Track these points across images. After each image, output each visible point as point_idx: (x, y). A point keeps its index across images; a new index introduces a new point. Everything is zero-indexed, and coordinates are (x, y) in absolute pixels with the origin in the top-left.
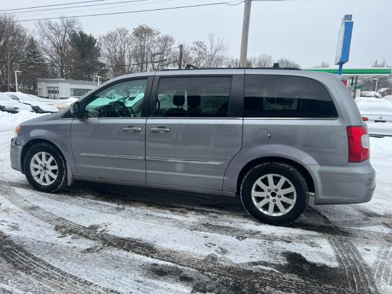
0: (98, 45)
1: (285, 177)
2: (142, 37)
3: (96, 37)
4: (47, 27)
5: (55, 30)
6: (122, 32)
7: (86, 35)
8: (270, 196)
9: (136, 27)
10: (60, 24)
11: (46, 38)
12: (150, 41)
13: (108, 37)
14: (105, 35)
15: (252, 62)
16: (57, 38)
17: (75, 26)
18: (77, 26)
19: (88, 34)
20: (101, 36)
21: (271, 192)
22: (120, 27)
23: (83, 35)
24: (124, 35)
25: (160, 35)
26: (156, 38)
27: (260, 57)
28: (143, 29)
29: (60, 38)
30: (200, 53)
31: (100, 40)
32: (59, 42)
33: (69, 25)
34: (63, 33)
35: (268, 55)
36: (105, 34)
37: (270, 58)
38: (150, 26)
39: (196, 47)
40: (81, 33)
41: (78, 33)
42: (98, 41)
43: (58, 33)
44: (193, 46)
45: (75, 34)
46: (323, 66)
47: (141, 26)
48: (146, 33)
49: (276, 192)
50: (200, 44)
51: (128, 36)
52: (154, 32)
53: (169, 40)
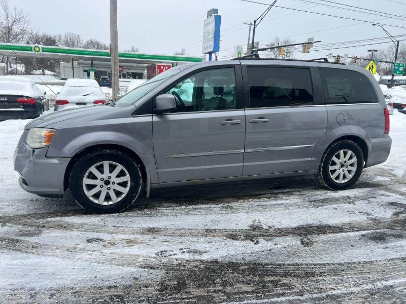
8: (340, 168)
37: (78, 37)
46: (133, 50)
49: (344, 164)
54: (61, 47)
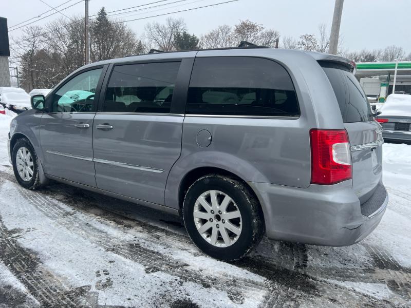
0: (200, 46)
1: (229, 196)
2: (244, 34)
3: (198, 37)
4: (155, 30)
5: (162, 32)
6: (225, 30)
7: (189, 36)
8: (214, 219)
9: (239, 23)
10: (167, 26)
11: (154, 41)
12: (252, 37)
13: (210, 36)
14: (207, 35)
15: (376, 55)
16: (164, 40)
17: (180, 27)
18: (181, 27)
19: (191, 35)
20: (203, 36)
21: (215, 214)
22: (222, 25)
23: (186, 36)
24: (227, 33)
25: (264, 31)
26: (259, 34)
27: (386, 50)
28: (246, 26)
29: (166, 40)
30: (308, 48)
31: (202, 40)
32: (165, 43)
33: (175, 26)
34: (169, 35)
35: (398, 46)
36: (207, 33)
37: (400, 50)
38: (253, 22)
39: (304, 41)
40: (184, 34)
41: (181, 34)
42: (200, 41)
43: (165, 36)
44: (301, 41)
45: (180, 35)
47: (244, 23)
48: (249, 29)
49: (219, 215)
50: (308, 38)
51: (230, 34)
52: (257, 28)
53: (273, 35)
54: (378, 62)
